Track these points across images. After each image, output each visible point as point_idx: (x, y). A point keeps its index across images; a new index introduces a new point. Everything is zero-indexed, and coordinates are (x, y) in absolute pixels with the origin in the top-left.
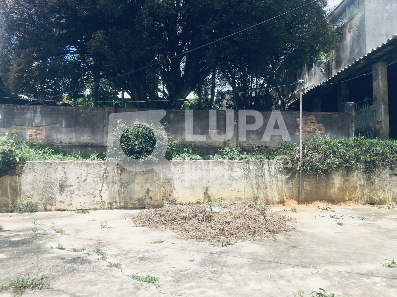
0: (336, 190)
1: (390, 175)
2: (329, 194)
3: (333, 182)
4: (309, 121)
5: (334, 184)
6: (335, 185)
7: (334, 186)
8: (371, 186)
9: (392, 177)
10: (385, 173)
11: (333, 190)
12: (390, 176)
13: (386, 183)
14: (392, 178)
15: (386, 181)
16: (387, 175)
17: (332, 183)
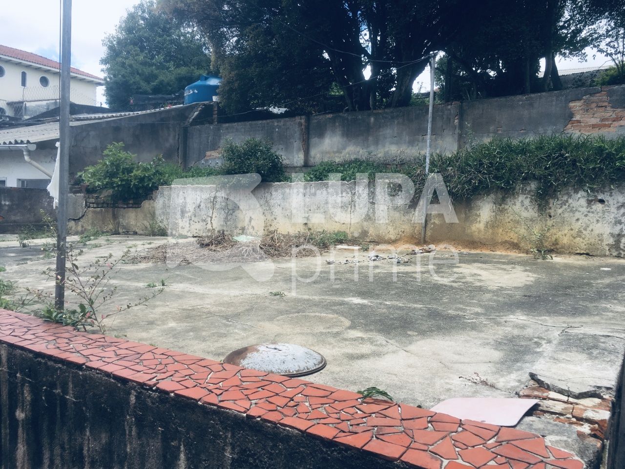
0: (481, 226)
1: (589, 202)
2: (469, 231)
3: (478, 213)
4: (594, 105)
5: (479, 216)
6: (481, 217)
7: (478, 220)
8: (547, 220)
9: (593, 205)
10: (579, 198)
11: (477, 225)
12: (588, 204)
13: (577, 215)
14: (593, 207)
15: (579, 211)
16: (583, 202)
17: (476, 215)
